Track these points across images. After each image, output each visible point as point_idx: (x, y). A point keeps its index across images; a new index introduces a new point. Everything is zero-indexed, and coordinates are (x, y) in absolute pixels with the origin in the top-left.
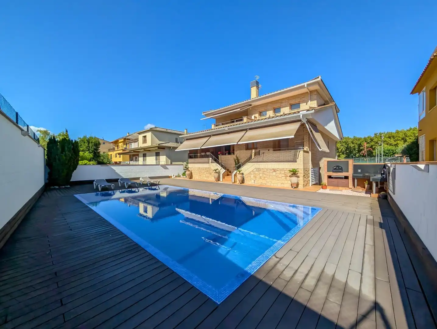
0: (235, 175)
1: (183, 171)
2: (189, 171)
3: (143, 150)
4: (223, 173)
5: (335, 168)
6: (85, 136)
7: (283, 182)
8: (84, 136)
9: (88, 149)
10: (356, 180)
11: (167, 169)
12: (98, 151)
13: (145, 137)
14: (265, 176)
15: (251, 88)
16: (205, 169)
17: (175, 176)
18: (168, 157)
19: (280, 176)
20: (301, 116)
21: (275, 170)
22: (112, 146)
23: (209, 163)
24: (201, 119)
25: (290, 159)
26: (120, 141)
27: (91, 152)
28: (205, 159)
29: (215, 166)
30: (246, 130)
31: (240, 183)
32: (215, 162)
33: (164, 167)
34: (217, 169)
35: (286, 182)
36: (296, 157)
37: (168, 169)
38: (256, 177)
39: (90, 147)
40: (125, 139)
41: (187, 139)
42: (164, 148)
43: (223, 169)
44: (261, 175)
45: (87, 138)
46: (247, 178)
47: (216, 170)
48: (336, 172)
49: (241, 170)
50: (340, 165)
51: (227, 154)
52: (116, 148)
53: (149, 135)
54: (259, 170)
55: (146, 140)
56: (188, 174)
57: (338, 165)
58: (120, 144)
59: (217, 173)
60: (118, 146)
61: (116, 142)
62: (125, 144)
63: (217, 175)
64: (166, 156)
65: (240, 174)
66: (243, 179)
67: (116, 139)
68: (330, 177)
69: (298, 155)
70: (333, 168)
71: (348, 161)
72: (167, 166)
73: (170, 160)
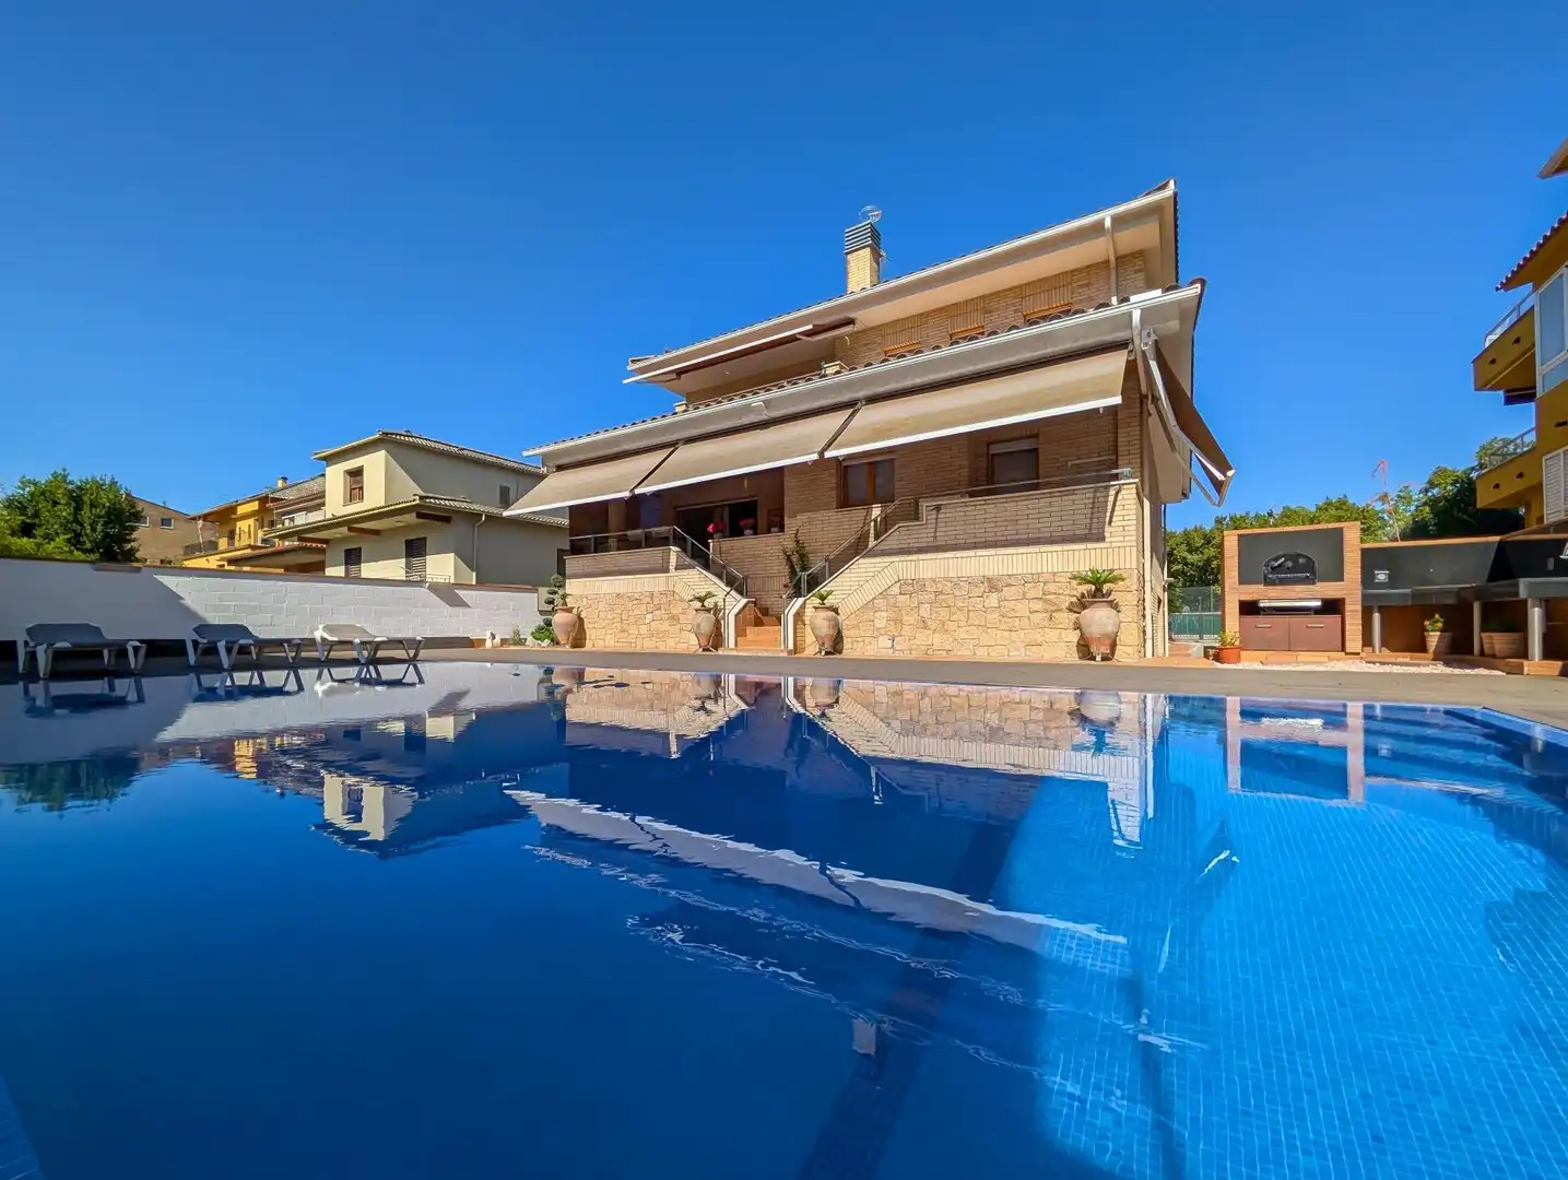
0: (799, 616)
1: (540, 621)
2: (569, 610)
3: (344, 530)
4: (736, 610)
5: (1276, 564)
6: (60, 471)
7: (1037, 636)
8: (55, 475)
9: (74, 531)
10: (1377, 617)
11: (462, 604)
12: (128, 546)
13: (356, 474)
14: (944, 613)
15: (849, 257)
16: (649, 600)
17: (498, 640)
18: (467, 558)
19: (1022, 608)
20: (1136, 316)
21: (993, 585)
22: (200, 531)
23: (667, 571)
24: (625, 382)
25: (1069, 530)
26: (241, 510)
27: (88, 545)
28: (650, 555)
29: (698, 581)
30: (851, 404)
31: (827, 653)
32: (694, 562)
33: (448, 594)
34: (709, 595)
35: (1052, 635)
36: (1102, 515)
37: (465, 605)
38: (898, 622)
39: (81, 525)
40: (263, 500)
41: (560, 468)
42: (447, 520)
43: (733, 593)
44: (925, 610)
45: (71, 483)
46: (856, 627)
47: (701, 600)
48: (1283, 582)
49: (830, 593)
50: (1299, 552)
51: (747, 532)
52: (223, 543)
53: (375, 465)
54: (912, 586)
55: (361, 488)
56: (566, 625)
57: (1290, 551)
58: (243, 526)
59: (708, 610)
60: (231, 536)
61: (224, 518)
62: (266, 522)
63: (706, 622)
64: (457, 554)
65: (822, 607)
66: (839, 633)
67: (221, 503)
68: (1249, 608)
69: (1110, 507)
70: (1267, 566)
71: (1341, 529)
72: (460, 593)
73: (474, 574)
